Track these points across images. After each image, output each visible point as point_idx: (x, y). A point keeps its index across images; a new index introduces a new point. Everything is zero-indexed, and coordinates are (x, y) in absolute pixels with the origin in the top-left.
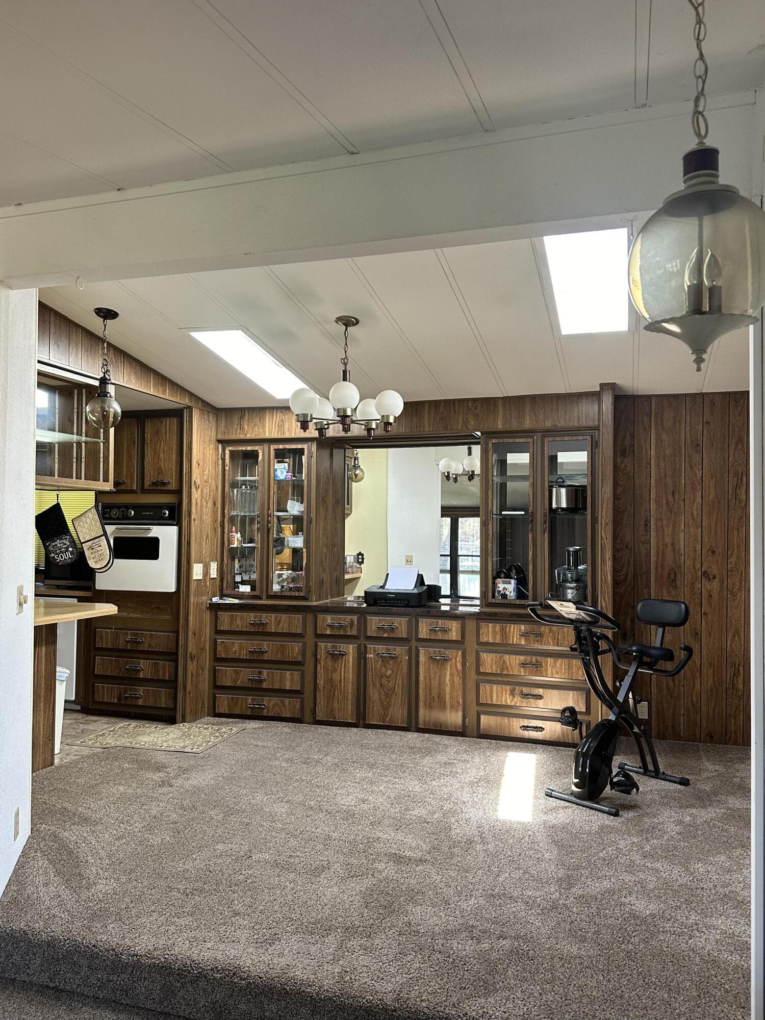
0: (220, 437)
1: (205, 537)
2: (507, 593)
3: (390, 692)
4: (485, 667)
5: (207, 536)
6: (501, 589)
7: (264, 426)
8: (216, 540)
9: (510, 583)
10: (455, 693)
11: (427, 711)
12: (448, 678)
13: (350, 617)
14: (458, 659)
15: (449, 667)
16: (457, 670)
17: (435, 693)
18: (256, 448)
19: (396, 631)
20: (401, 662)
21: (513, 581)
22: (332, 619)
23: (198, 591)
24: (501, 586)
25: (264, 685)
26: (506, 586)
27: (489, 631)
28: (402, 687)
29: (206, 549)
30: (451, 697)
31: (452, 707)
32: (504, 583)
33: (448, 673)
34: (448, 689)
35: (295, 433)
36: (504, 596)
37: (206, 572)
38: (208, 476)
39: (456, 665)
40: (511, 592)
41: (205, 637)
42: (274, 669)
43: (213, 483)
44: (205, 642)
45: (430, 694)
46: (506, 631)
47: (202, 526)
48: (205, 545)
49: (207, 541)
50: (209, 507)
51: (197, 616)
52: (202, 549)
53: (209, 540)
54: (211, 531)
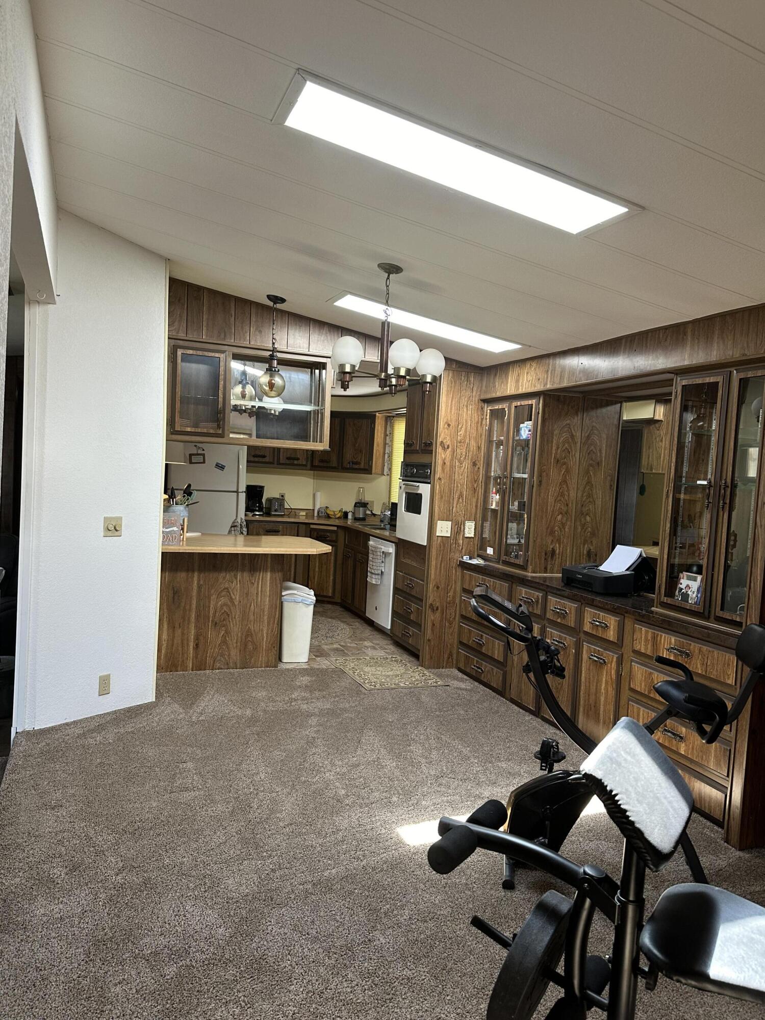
0: (483, 397)
1: (456, 497)
2: (689, 593)
3: (559, 687)
4: (635, 682)
5: (461, 495)
6: (683, 586)
7: (507, 383)
8: (474, 500)
9: (695, 580)
10: (608, 707)
11: (585, 719)
12: (603, 685)
13: (537, 593)
14: (613, 665)
15: (605, 673)
16: (611, 678)
17: (592, 701)
18: (505, 406)
19: (567, 618)
20: (569, 654)
21: (699, 578)
22: (526, 593)
23: (444, 546)
24: (684, 582)
25: (484, 650)
26: (690, 583)
27: (642, 637)
28: (568, 686)
29: (458, 508)
30: (604, 711)
31: (604, 723)
32: (689, 578)
33: (604, 679)
34: (602, 699)
36: (685, 596)
37: (458, 528)
38: (465, 436)
39: (611, 673)
40: (694, 592)
41: (455, 592)
42: (490, 636)
43: (473, 443)
44: (454, 597)
45: (589, 701)
46: (657, 640)
47: (453, 485)
48: (457, 505)
49: (461, 500)
50: (465, 468)
51: (442, 572)
52: (451, 508)
53: (463, 500)
54: (468, 490)
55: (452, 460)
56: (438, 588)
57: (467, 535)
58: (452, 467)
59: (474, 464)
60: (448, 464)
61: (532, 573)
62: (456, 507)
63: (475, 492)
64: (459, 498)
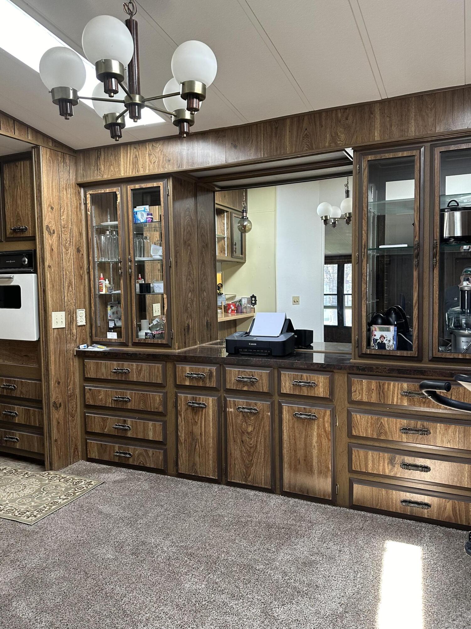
0: (80, 180)
1: (66, 285)
2: (385, 341)
3: (252, 450)
4: (358, 429)
5: (70, 284)
6: (377, 337)
7: (119, 165)
8: (82, 287)
9: (388, 330)
10: (323, 457)
11: (292, 474)
12: (315, 439)
13: (208, 368)
14: (326, 419)
15: (316, 427)
16: (325, 431)
17: (300, 454)
18: (114, 190)
19: (257, 384)
20: (263, 418)
21: (392, 328)
22: (191, 369)
23: (60, 338)
24: (377, 333)
25: (129, 434)
26: (384, 333)
27: (362, 389)
28: (265, 447)
29: (69, 297)
30: (319, 461)
31: (320, 472)
32: (381, 330)
33: (315, 434)
34: (315, 452)
35: (149, 170)
36: (382, 346)
37: (71, 319)
38: (67, 221)
39: (324, 426)
40: (389, 341)
41: (74, 384)
42: (138, 419)
43: (75, 229)
44: (74, 389)
45: (296, 456)
46: (384, 389)
47: (62, 273)
48: (68, 293)
49: (70, 288)
50: (71, 254)
51: (61, 365)
52: (63, 297)
53: (72, 288)
54: (75, 277)
55: (59, 246)
56: (59, 383)
57: (80, 324)
58: (59, 253)
59: (78, 251)
60: (55, 250)
61: (179, 349)
62: (67, 296)
63: (82, 279)
64: (69, 287)
